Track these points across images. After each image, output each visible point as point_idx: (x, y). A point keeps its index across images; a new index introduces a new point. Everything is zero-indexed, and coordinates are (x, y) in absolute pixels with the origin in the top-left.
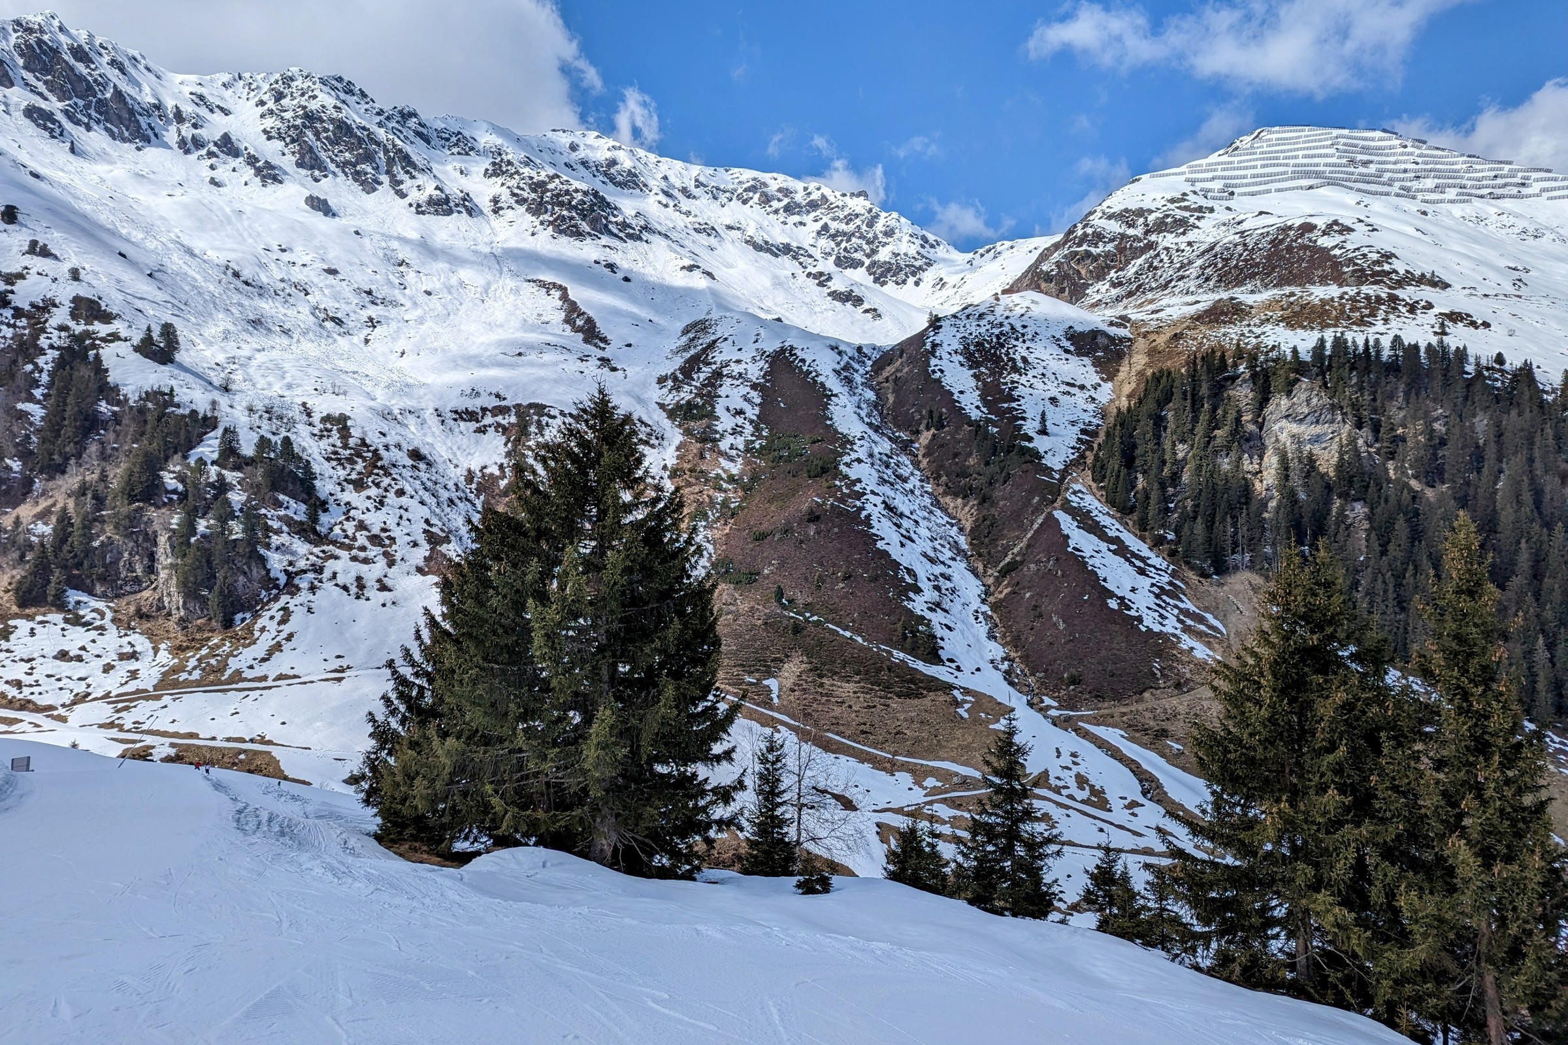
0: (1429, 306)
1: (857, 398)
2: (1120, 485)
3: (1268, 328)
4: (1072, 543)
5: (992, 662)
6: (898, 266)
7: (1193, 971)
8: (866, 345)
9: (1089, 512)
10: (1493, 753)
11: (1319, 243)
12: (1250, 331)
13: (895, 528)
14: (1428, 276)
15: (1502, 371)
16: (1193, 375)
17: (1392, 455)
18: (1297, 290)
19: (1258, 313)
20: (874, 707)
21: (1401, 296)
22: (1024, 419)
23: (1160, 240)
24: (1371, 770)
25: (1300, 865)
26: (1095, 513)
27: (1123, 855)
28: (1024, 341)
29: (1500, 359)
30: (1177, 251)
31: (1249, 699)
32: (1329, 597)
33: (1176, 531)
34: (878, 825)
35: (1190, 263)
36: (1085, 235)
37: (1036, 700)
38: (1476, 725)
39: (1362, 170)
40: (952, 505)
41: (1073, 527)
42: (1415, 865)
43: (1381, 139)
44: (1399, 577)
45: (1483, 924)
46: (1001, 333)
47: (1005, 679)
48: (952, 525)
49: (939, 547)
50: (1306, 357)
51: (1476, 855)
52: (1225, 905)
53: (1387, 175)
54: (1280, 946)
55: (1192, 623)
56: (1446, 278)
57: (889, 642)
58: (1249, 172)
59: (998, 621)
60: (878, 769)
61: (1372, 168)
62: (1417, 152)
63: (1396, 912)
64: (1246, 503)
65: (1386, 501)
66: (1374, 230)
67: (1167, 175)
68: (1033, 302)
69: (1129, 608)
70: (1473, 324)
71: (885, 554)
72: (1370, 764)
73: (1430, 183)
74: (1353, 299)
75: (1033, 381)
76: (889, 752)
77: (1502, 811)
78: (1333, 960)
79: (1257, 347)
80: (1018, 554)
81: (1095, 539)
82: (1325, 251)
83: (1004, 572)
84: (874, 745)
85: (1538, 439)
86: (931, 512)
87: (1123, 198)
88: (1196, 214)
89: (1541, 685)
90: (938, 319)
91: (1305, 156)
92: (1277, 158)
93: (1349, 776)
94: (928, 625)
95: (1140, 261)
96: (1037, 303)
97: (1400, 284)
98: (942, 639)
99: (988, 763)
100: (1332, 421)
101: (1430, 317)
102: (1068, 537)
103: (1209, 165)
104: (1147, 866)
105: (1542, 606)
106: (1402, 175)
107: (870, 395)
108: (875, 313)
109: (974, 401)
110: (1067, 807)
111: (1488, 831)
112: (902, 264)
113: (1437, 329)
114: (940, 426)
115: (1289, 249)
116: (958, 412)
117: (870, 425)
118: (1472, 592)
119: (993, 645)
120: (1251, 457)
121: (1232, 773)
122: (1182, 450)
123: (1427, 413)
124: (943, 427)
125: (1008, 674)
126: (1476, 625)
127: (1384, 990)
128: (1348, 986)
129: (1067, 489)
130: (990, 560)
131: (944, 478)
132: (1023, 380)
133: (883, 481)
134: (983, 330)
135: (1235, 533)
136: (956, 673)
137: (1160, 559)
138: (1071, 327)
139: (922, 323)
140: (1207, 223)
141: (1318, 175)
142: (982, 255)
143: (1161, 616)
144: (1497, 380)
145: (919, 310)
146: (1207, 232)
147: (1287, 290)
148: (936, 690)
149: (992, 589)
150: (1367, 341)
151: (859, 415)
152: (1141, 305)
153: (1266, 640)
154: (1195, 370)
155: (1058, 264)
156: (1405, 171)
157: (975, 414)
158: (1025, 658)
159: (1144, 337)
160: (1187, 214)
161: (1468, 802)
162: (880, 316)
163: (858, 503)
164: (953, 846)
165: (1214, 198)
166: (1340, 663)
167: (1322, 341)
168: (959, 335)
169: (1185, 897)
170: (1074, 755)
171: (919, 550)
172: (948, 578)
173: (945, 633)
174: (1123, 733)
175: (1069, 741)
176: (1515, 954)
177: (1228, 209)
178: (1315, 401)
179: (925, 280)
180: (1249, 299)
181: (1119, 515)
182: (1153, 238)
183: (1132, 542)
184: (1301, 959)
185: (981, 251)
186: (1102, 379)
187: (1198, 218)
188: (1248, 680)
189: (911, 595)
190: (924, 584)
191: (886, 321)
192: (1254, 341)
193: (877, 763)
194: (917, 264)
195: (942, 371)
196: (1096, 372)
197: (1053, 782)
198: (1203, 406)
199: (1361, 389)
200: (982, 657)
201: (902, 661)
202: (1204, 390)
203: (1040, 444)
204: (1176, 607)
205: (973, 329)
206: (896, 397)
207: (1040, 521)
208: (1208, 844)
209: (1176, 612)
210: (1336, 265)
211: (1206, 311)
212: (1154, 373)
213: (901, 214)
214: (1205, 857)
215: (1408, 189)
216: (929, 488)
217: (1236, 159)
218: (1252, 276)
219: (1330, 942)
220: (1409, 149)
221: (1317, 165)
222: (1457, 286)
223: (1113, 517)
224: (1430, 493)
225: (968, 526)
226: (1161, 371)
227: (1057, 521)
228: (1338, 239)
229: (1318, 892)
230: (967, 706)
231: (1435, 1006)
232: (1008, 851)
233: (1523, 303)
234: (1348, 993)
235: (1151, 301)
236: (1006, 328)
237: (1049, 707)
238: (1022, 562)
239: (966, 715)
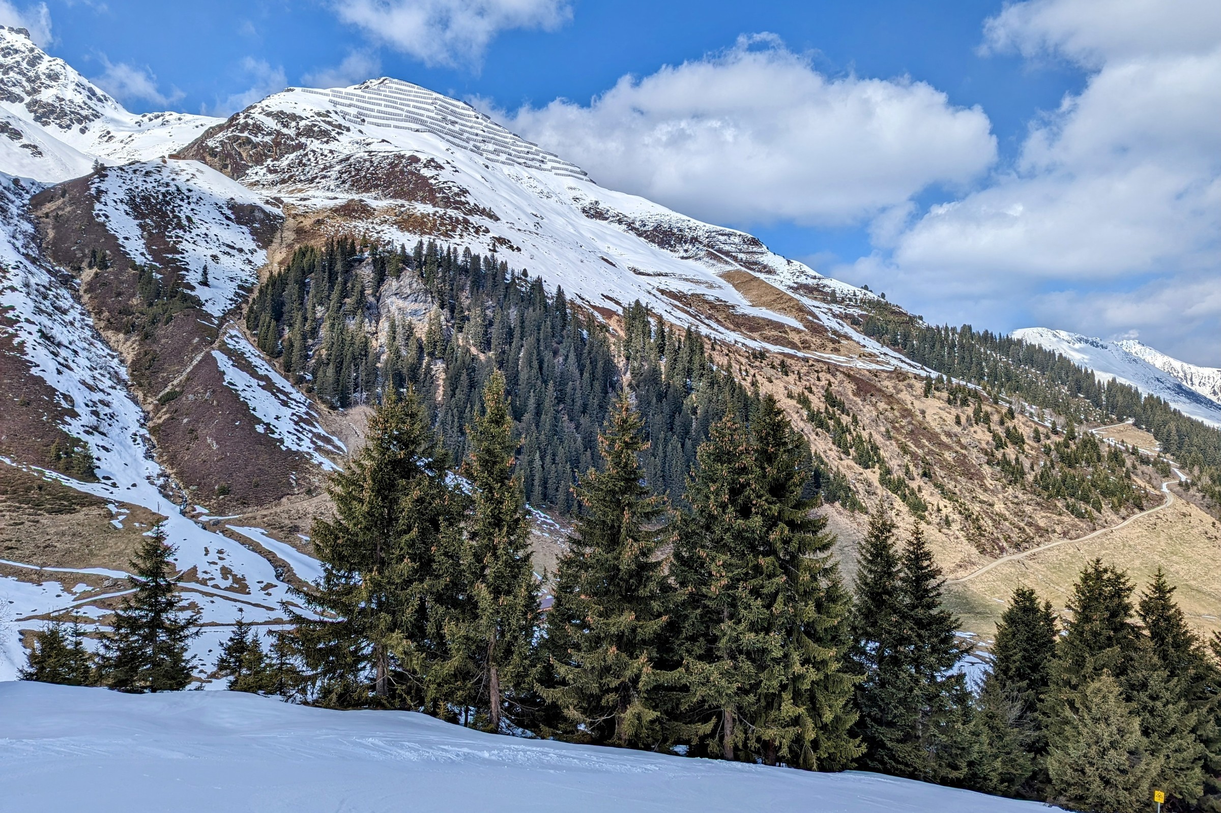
0: (487, 231)
1: (11, 228)
2: (270, 333)
3: (385, 227)
4: (227, 378)
5: (148, 478)
6: (62, 110)
7: (302, 706)
8: (24, 179)
9: (243, 353)
10: (503, 526)
11: (421, 172)
12: (373, 228)
13: (51, 356)
14: (487, 210)
15: (526, 281)
16: (331, 253)
17: (460, 329)
18: (406, 203)
19: (379, 215)
20: (22, 523)
21: (471, 221)
22: (187, 270)
23: (308, 143)
24: (432, 543)
25: (383, 614)
26: (248, 354)
27: (254, 628)
28: (189, 203)
29: (525, 273)
30: (322, 155)
31: (354, 498)
32: (413, 424)
33: (314, 374)
34: (21, 633)
35: (331, 166)
36: (247, 124)
37: (188, 509)
38: (495, 508)
39: (450, 126)
40: (113, 339)
41: (229, 365)
42: (456, 604)
43: (463, 108)
44: (461, 412)
45: (491, 636)
46: (167, 192)
47: (160, 492)
48: (113, 357)
49: (99, 376)
50: (410, 251)
51: (490, 593)
52: (330, 651)
53: (466, 135)
54: (366, 674)
55: (322, 444)
56: (498, 214)
57: (40, 462)
58: (376, 108)
59: (155, 442)
60: (23, 581)
61: (457, 128)
62: (485, 123)
63: (442, 637)
64: (366, 355)
65: (456, 360)
66: (456, 171)
67: (315, 93)
68: (198, 170)
69: (273, 432)
70: (511, 247)
71: (40, 381)
72: (432, 539)
73: (491, 147)
74: (441, 217)
75: (196, 238)
76: (37, 565)
77: (506, 561)
78: (399, 677)
79: (378, 240)
80: (178, 385)
81: (246, 375)
82: (425, 179)
83: (164, 401)
84: (20, 559)
85: (543, 327)
86: (91, 344)
87: (280, 102)
88: (337, 130)
89: (536, 483)
90: (104, 168)
91: (414, 107)
92: (396, 103)
93: (418, 548)
94: (84, 447)
95: (292, 156)
96: (202, 172)
97: (471, 212)
98: (98, 459)
99: (135, 565)
100: (425, 302)
101: (487, 239)
102: (224, 373)
103: (347, 94)
104: (270, 632)
105: (539, 432)
106: (475, 137)
107: (28, 227)
108: (36, 151)
109: (139, 248)
110: (212, 595)
111: (499, 576)
112: (67, 110)
113: (491, 247)
114: (103, 266)
115: (402, 172)
116: (123, 256)
117: (26, 256)
118: (498, 421)
119: (150, 463)
120: (370, 322)
121: (340, 554)
122: (320, 311)
123: (482, 303)
124: (107, 267)
125: (163, 489)
126: (499, 444)
127: (431, 692)
128: (408, 693)
129: (225, 333)
130: (151, 390)
131: (106, 314)
132: (187, 236)
133: (39, 311)
134: (149, 186)
135: (357, 378)
136: (112, 489)
137: (300, 394)
138: (232, 199)
139: (87, 169)
140: (345, 138)
141: (423, 123)
142: (150, 120)
143: (299, 438)
144: (522, 286)
145: (84, 156)
146: (344, 145)
147: (400, 202)
148: (91, 504)
149: (151, 415)
150: (449, 248)
151: (14, 244)
152: (292, 192)
153: (369, 455)
154: (332, 251)
155: (222, 143)
156: (477, 135)
157: (139, 260)
158: (180, 475)
159: (294, 218)
160: (330, 128)
161: (488, 559)
162: (40, 153)
163: (10, 330)
164: (96, 641)
165: (350, 121)
166: (417, 469)
167: (421, 243)
168: (125, 187)
169: (299, 651)
170: (220, 552)
171: (78, 378)
172: (107, 405)
173: (103, 454)
174: (263, 531)
175: (216, 541)
176: (508, 652)
177: (360, 131)
178: (415, 285)
179: (92, 130)
180: (374, 204)
181: (268, 358)
182: (303, 140)
183: (279, 381)
184: (379, 681)
185: (150, 115)
186: (258, 246)
187: (338, 133)
188: (355, 484)
189: (67, 419)
190: (81, 409)
191: (47, 161)
192: (376, 235)
193: (22, 576)
194: (84, 113)
195: (107, 217)
196: (253, 240)
197: (200, 575)
198: (337, 279)
199: (444, 281)
200: (138, 475)
201: (56, 480)
202: (339, 267)
203: (201, 293)
204: (311, 431)
205: (140, 183)
206: (56, 233)
207: (199, 358)
208: (319, 609)
209: (310, 435)
210: (432, 191)
211: (342, 206)
212: (300, 248)
213: (68, 61)
214: (316, 618)
215: (478, 148)
216: (90, 321)
217: (367, 95)
218: (376, 186)
219: (399, 666)
220: (480, 120)
221: (422, 115)
222: (504, 221)
223: (263, 359)
224: (482, 357)
225: (129, 358)
226: (306, 247)
227: (215, 359)
228: (433, 172)
229: (393, 631)
230: (121, 518)
231: (461, 696)
232: (150, 638)
233: (539, 239)
234: (408, 698)
235: (300, 191)
236: (172, 189)
237: (200, 514)
238: (181, 393)
239: (120, 526)
